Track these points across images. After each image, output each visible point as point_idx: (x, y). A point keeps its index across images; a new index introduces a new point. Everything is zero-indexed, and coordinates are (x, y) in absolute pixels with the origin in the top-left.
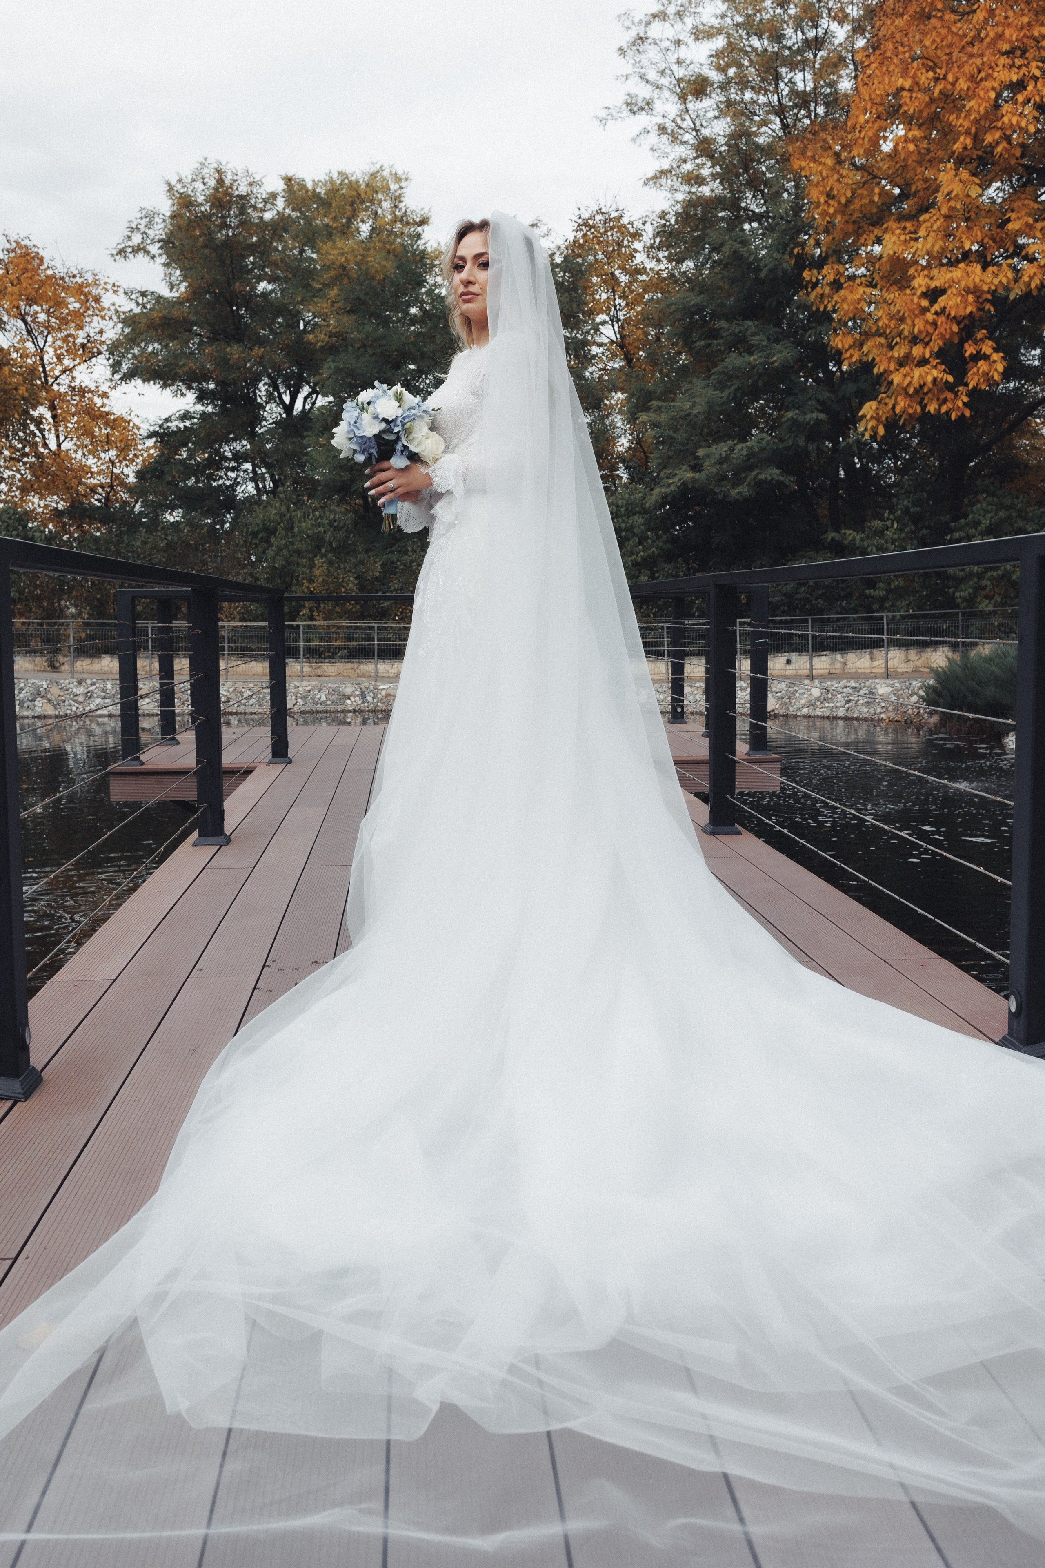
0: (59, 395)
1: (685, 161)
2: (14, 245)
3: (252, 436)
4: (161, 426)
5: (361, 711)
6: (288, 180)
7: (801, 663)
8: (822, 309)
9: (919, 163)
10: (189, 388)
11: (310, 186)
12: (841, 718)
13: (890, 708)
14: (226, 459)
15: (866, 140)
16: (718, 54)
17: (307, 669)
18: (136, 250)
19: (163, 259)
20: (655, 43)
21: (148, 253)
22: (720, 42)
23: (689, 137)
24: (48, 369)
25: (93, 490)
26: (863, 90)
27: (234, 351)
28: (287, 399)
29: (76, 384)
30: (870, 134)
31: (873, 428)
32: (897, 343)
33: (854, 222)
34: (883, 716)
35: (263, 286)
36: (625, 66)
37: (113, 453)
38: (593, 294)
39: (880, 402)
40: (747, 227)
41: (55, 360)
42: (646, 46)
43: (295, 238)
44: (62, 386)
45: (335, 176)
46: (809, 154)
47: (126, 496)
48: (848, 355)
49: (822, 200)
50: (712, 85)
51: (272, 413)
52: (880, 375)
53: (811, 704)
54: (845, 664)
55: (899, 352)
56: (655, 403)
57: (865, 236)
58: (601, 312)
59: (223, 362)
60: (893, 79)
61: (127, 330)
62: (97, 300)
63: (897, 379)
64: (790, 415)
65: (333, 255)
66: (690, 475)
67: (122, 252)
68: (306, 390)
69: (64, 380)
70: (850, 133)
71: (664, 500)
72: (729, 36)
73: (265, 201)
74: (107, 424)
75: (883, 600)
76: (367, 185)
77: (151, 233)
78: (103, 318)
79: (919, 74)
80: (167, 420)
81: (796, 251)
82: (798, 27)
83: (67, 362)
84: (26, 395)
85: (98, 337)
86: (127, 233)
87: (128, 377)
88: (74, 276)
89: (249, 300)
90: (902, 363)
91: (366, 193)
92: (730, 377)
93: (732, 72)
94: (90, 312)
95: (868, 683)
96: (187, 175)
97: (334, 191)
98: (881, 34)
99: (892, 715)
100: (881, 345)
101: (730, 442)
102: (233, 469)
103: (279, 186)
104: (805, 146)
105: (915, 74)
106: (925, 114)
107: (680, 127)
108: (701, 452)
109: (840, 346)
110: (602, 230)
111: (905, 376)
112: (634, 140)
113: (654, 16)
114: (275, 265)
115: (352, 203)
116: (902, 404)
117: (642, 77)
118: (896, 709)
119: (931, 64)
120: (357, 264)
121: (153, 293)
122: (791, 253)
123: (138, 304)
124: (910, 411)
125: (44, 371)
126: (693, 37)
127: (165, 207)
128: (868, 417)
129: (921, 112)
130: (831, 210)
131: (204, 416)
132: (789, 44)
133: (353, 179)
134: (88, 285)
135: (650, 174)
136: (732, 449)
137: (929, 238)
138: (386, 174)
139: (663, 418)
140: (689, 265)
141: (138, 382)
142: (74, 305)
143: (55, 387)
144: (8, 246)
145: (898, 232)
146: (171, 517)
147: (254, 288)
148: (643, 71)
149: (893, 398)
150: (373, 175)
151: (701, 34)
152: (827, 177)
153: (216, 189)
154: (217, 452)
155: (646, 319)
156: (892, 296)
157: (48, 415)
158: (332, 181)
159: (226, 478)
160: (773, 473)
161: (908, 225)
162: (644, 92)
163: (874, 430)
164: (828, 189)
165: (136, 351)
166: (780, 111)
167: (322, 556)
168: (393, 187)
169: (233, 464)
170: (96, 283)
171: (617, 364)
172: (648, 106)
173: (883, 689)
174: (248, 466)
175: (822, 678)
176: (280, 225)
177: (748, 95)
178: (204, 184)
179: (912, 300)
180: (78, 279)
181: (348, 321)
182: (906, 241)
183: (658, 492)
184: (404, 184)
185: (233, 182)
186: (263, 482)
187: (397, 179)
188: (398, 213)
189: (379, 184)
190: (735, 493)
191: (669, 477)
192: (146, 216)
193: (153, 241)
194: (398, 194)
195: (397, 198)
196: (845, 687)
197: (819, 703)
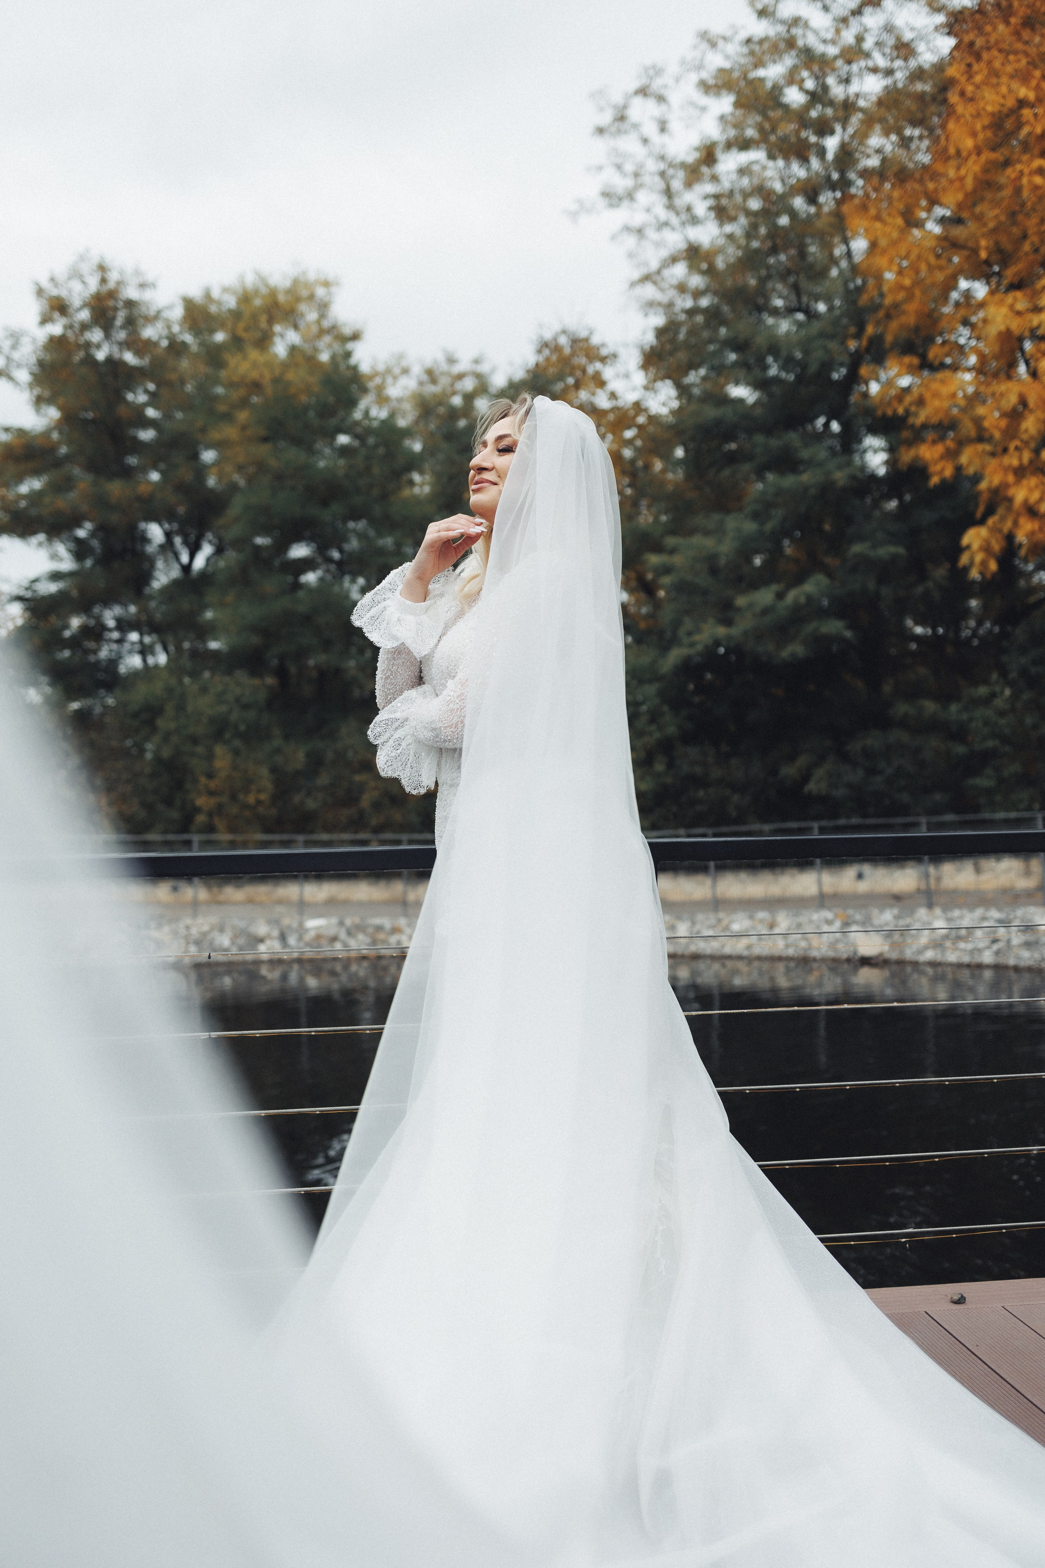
3: (139, 599)
4: (28, 589)
5: (280, 962)
6: (188, 300)
10: (58, 538)
14: (110, 630)
27: (115, 488)
28: (184, 556)
36: (602, 150)
39: (991, 529)
51: (165, 573)
52: (992, 492)
53: (938, 945)
54: (940, 879)
59: (101, 502)
63: (1018, 494)
65: (244, 370)
68: (208, 547)
71: (687, 668)
73: (155, 313)
75: (990, 792)
76: (289, 292)
80: (34, 581)
91: (287, 302)
92: (772, 505)
102: (116, 641)
103: (176, 305)
112: (613, 238)
113: (635, 92)
115: (269, 315)
120: (273, 380)
121: (18, 429)
128: (975, 546)
133: (272, 283)
138: (312, 277)
139: (679, 562)
150: (298, 280)
153: (98, 292)
154: (98, 619)
158: (245, 290)
159: (106, 651)
160: (834, 627)
162: (622, 182)
163: (984, 563)
167: (226, 742)
168: (320, 293)
169: (116, 635)
172: (629, 197)
174: (134, 636)
178: (84, 282)
181: (264, 450)
183: (675, 656)
184: (333, 289)
185: (119, 283)
186: (153, 653)
187: (326, 284)
188: (326, 324)
189: (304, 293)
190: (786, 653)
191: (690, 634)
192: (12, 335)
193: (19, 366)
194: (327, 299)
195: (323, 307)
196: (984, 919)
197: (948, 944)
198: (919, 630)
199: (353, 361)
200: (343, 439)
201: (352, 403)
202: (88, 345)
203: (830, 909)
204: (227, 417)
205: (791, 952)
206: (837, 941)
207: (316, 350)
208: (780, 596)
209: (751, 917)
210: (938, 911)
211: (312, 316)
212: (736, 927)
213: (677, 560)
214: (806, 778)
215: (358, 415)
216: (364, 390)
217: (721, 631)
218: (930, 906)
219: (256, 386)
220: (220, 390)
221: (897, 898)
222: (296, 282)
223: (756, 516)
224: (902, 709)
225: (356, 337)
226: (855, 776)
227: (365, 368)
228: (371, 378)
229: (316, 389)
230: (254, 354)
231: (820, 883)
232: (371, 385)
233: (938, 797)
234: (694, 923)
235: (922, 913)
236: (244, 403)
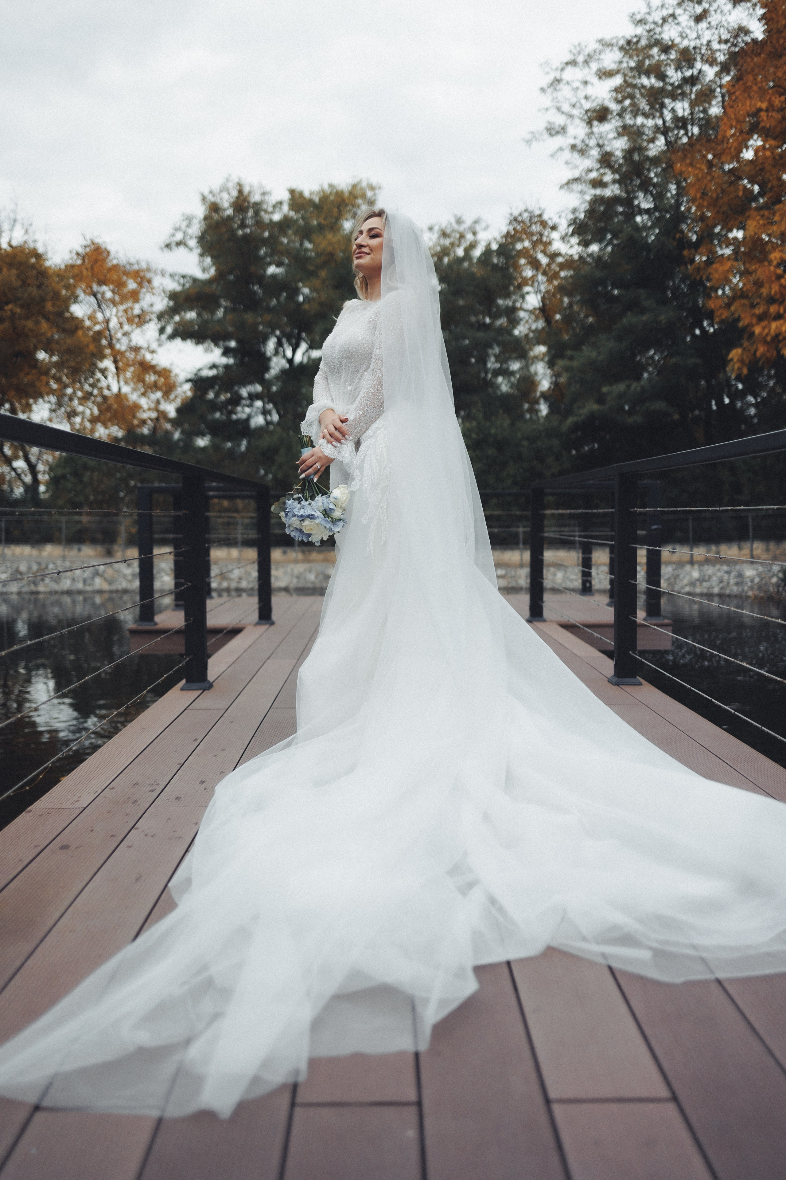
0: (119, 352)
1: (591, 171)
2: (89, 242)
3: (262, 381)
4: (196, 375)
6: (292, 192)
7: (683, 552)
8: (698, 278)
9: (774, 166)
10: (216, 345)
11: (307, 194)
12: (717, 595)
13: (756, 587)
14: (245, 399)
15: (733, 150)
16: (616, 90)
17: (300, 556)
18: (179, 244)
19: (199, 251)
20: (568, 83)
21: (186, 245)
22: (618, 80)
23: (595, 153)
24: (113, 332)
25: (144, 422)
26: (730, 111)
27: (249, 317)
28: (289, 353)
29: (133, 344)
30: (735, 144)
31: (739, 369)
32: (758, 304)
33: (723, 213)
34: (750, 593)
35: (272, 270)
36: (546, 101)
37: (159, 394)
38: (520, 273)
39: (744, 349)
40: (638, 219)
41: (119, 325)
42: (561, 86)
43: (295, 233)
44: (122, 346)
45: (326, 187)
46: (688, 161)
47: (168, 426)
48: (719, 313)
49: (698, 196)
50: (612, 113)
51: (277, 365)
52: (744, 329)
53: (692, 584)
54: (718, 553)
55: (758, 311)
56: (569, 353)
57: (732, 222)
58: (527, 284)
60: (753, 102)
61: (171, 303)
62: (149, 281)
63: (757, 330)
64: (674, 360)
65: (323, 245)
66: (595, 407)
67: (168, 246)
68: (304, 346)
69: (124, 340)
70: (720, 144)
71: (576, 427)
72: (625, 75)
73: (274, 207)
74: (155, 373)
76: (350, 193)
77: (190, 231)
78: (153, 294)
79: (773, 98)
80: (200, 370)
81: (678, 236)
82: (678, 68)
83: (127, 328)
84: (95, 350)
85: (150, 309)
86: (172, 231)
87: (172, 337)
88: (132, 265)
89: (261, 279)
90: (761, 318)
91: (349, 199)
92: (627, 332)
93: (627, 102)
94: (144, 290)
95: (738, 567)
96: (216, 187)
97: (324, 198)
98: (743, 69)
99: (756, 592)
100: (744, 305)
101: (627, 382)
102: (248, 406)
103: (286, 196)
104: (685, 156)
105: (770, 98)
106: (778, 129)
107: (587, 146)
108: (605, 389)
109: (713, 306)
110: (528, 224)
111: (764, 328)
112: (552, 156)
113: (567, 64)
114: (281, 253)
115: (339, 207)
116: (762, 349)
117: (559, 109)
118: (760, 588)
119: (782, 90)
120: (343, 251)
121: (191, 277)
122: (674, 238)
123: (179, 284)
124: (768, 355)
125: (110, 335)
126: (597, 77)
127: (200, 211)
128: (735, 360)
129: (775, 127)
130: (706, 203)
131: (227, 367)
132: (672, 81)
133: (340, 188)
134: (142, 271)
135: (565, 181)
136: (629, 387)
137: (783, 223)
138: (364, 184)
139: (575, 364)
140: (594, 248)
141: (178, 341)
142: (132, 285)
143: (118, 346)
144: (85, 243)
145: (758, 218)
146: (202, 442)
147: (265, 270)
148: (559, 105)
149: (754, 347)
150: (354, 186)
151: (605, 74)
152: (702, 178)
153: (238, 198)
154: (238, 393)
155: (561, 289)
156: (753, 267)
157: (112, 367)
158: (323, 191)
159: (242, 412)
160: (660, 405)
161: (766, 213)
162: (560, 120)
164: (703, 187)
165: (177, 318)
166: (665, 131)
168: (369, 194)
169: (248, 402)
170: (148, 270)
171: (540, 324)
172: (563, 130)
173: (749, 572)
174: (259, 404)
175: (701, 564)
176: (285, 224)
177: (640, 120)
178: (229, 194)
179: (769, 270)
180: (136, 267)
182: (764, 225)
183: (570, 420)
184: (377, 192)
185: (250, 193)
186: (270, 415)
187: (372, 188)
189: (358, 192)
190: (630, 420)
191: (579, 408)
192: (186, 219)
193: (191, 237)
194: (373, 199)
196: (719, 570)
197: (698, 583)
204: (315, 273)
230: (330, 235)
234: (566, 572)
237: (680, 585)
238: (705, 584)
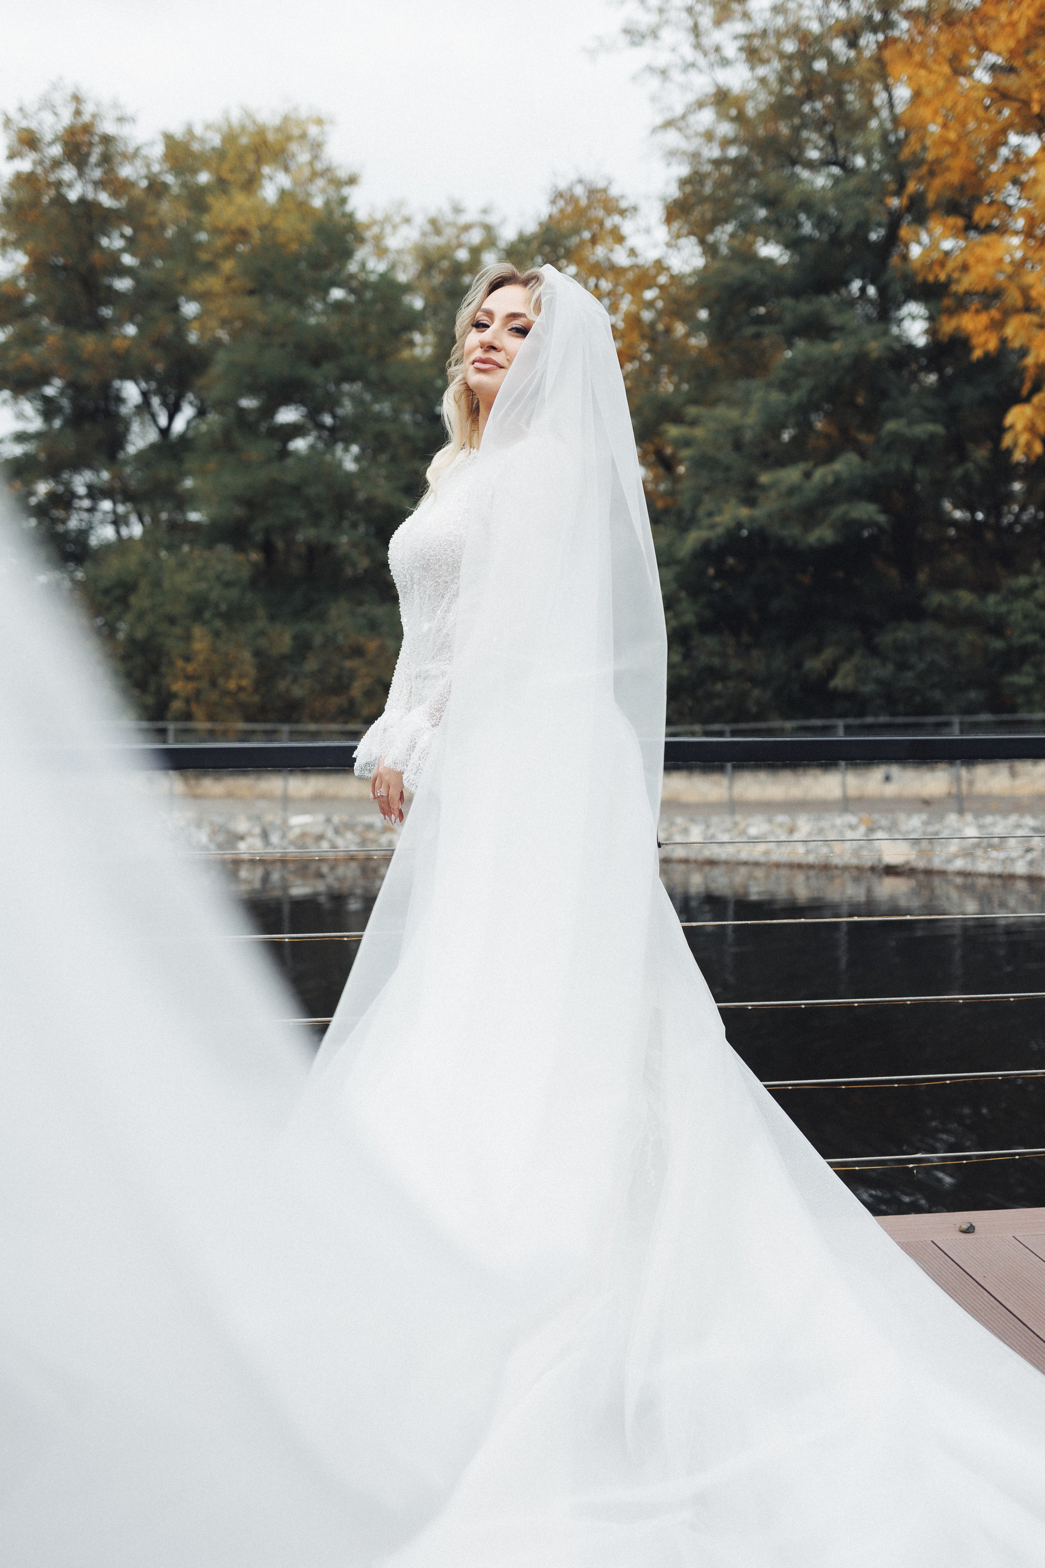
3: (112, 465)
5: (261, 862)
6: (169, 138)
10: (24, 394)
11: (198, 132)
12: (1021, 877)
14: (80, 498)
27: (89, 343)
28: (162, 418)
39: (1032, 408)
45: (236, 117)
51: (141, 434)
53: (968, 853)
59: (73, 357)
65: (228, 216)
68: (189, 408)
75: (1027, 690)
76: (279, 131)
91: (276, 141)
92: (800, 374)
97: (232, 138)
102: (87, 509)
115: (256, 155)
120: (260, 227)
128: (1017, 427)
131: (47, 437)
133: (260, 121)
138: (304, 114)
153: (72, 125)
154: (68, 485)
158: (230, 127)
159: (76, 520)
160: (865, 510)
163: (1028, 445)
167: (205, 623)
168: (313, 132)
169: (86, 503)
172: (652, 35)
174: (106, 505)
178: (56, 114)
181: (249, 303)
184: (327, 128)
185: (95, 116)
186: (127, 524)
187: (319, 122)
188: (319, 166)
189: (296, 132)
190: (812, 538)
191: (710, 514)
194: (320, 139)
195: (317, 147)
196: (1018, 826)
197: (979, 852)
198: (958, 514)
199: (349, 208)
200: (337, 294)
201: (347, 254)
202: (59, 184)
203: (853, 813)
204: (211, 267)
205: (811, 859)
206: (861, 848)
207: (309, 195)
208: (807, 475)
209: (770, 821)
210: (969, 817)
211: (304, 157)
212: (753, 831)
213: (698, 432)
214: (831, 672)
215: (353, 267)
216: (361, 240)
217: (744, 512)
218: (961, 812)
219: (243, 234)
220: (203, 237)
221: (927, 802)
222: (286, 119)
223: (785, 386)
224: (936, 598)
225: (352, 181)
226: (885, 671)
227: (361, 216)
228: (368, 226)
229: (309, 237)
230: (240, 198)
231: (844, 785)
232: (368, 234)
233: (973, 695)
234: (708, 826)
235: (952, 818)
236: (229, 251)
237: (944, 856)
238: (994, 854)
